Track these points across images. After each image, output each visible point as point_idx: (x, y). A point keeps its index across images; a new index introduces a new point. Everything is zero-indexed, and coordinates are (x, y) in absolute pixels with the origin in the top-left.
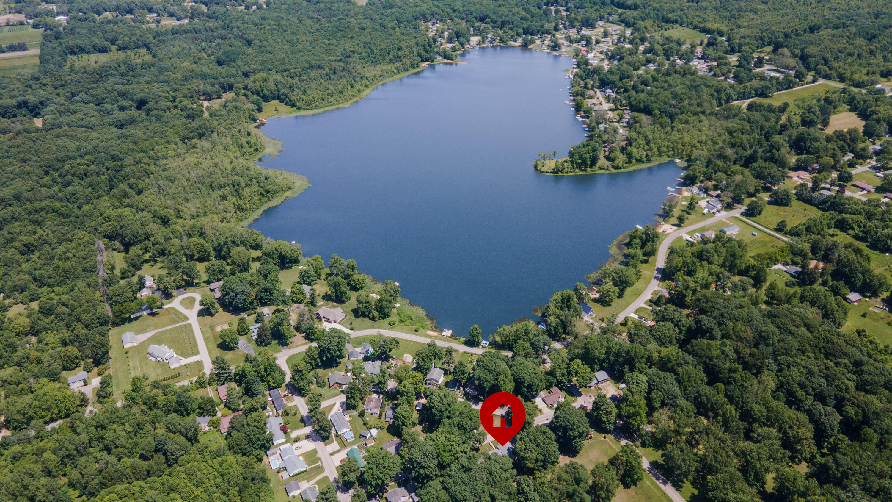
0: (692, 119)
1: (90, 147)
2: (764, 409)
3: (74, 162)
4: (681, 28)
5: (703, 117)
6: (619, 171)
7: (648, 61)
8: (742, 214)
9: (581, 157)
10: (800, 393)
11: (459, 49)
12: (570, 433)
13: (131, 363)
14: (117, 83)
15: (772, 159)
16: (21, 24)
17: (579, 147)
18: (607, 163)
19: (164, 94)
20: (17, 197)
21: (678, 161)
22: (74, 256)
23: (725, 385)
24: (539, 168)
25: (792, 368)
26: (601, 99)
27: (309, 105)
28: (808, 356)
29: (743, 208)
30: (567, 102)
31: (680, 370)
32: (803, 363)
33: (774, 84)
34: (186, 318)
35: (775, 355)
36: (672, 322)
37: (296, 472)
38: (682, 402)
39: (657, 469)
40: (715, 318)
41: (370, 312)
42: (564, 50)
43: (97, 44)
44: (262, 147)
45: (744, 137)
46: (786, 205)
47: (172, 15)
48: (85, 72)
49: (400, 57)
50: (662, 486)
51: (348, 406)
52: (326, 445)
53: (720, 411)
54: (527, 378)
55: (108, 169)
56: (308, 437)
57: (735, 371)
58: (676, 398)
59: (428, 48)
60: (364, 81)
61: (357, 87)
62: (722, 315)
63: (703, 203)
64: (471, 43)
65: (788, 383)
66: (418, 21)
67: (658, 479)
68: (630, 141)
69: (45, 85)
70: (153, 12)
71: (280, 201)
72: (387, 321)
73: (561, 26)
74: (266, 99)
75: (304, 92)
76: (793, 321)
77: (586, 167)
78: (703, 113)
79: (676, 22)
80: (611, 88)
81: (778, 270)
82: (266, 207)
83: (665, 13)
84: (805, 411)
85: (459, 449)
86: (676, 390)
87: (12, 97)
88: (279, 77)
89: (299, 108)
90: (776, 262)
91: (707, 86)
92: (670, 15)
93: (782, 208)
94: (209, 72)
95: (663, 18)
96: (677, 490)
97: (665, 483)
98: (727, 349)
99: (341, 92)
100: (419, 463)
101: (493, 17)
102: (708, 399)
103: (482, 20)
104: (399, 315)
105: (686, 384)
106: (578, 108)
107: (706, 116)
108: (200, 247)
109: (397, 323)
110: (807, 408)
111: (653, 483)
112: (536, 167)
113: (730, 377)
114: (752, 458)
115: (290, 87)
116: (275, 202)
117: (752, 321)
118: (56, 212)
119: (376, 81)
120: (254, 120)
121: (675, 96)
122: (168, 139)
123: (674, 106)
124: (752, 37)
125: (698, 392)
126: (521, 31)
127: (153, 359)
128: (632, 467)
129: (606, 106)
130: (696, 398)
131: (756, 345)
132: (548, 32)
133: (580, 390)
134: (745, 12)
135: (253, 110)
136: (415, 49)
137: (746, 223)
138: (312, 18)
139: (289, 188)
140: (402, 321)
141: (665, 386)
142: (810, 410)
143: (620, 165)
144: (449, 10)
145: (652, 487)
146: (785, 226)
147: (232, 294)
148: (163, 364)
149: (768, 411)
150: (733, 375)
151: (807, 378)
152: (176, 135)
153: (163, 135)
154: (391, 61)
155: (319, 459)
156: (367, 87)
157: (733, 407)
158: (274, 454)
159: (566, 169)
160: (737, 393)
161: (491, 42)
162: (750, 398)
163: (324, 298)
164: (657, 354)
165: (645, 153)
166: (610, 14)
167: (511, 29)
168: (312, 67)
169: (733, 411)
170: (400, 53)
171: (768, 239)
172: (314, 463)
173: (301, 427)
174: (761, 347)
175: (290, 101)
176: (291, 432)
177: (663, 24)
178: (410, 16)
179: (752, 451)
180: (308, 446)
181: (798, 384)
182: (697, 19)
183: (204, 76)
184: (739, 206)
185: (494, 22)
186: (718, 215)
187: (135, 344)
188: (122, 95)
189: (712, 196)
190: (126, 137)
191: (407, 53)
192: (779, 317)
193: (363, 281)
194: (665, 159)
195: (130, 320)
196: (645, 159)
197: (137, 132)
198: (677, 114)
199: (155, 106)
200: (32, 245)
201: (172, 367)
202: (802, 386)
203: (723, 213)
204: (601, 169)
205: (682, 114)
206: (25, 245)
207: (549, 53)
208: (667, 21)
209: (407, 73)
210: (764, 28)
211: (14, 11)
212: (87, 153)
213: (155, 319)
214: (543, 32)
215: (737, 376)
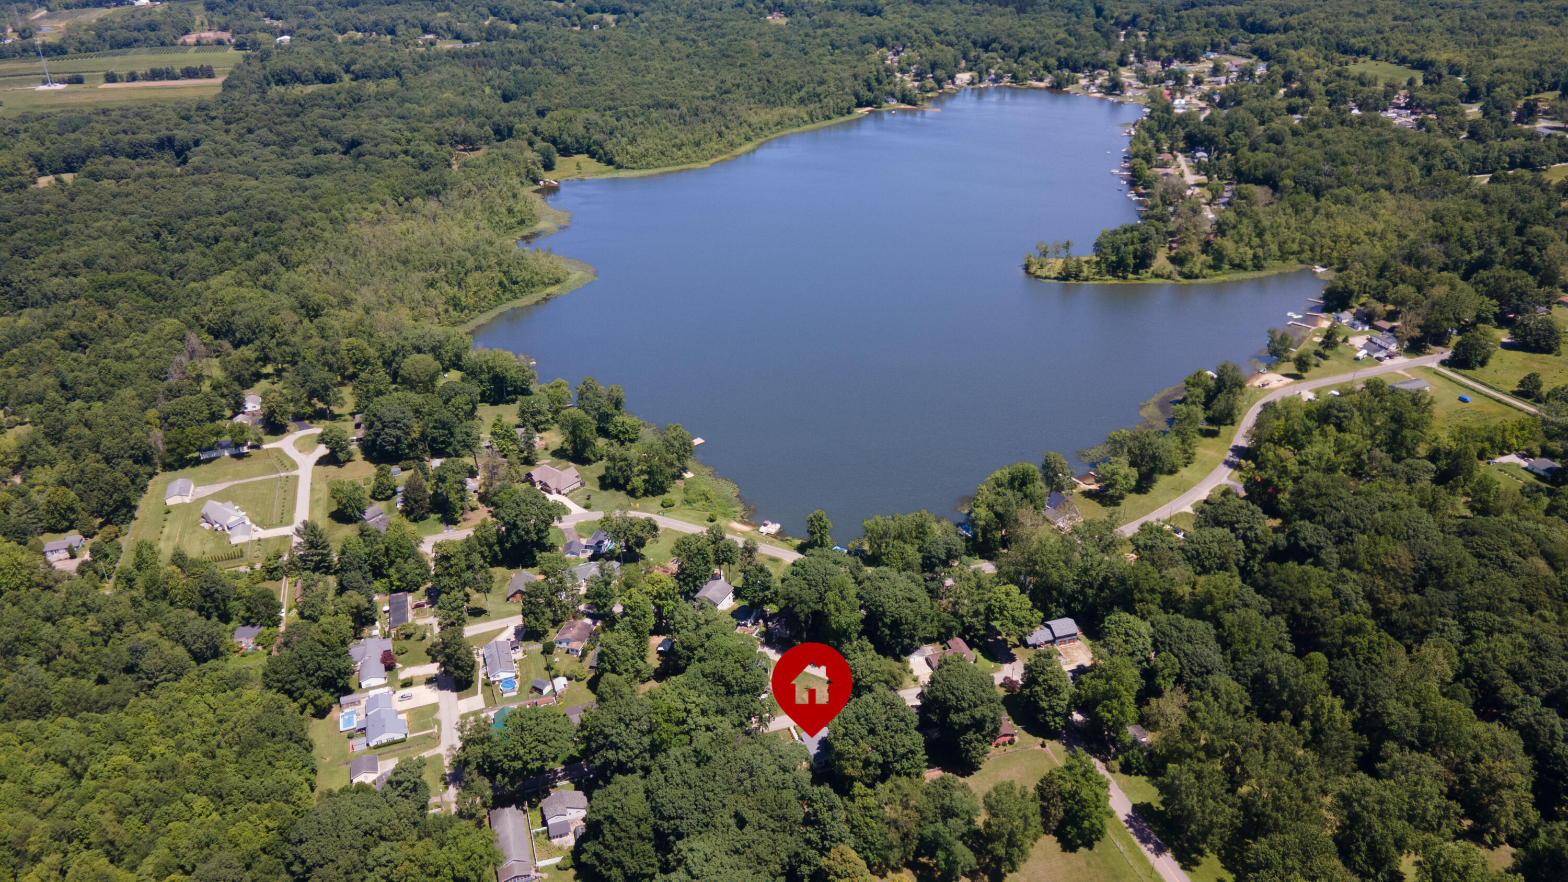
0: (1362, 198)
1: (238, 201)
2: (1413, 713)
3: (205, 221)
4: (1374, 63)
5: (1383, 193)
6: (1193, 281)
7: (1292, 110)
8: (1443, 363)
9: (1116, 250)
10: (1509, 689)
11: (932, 90)
12: (954, 717)
13: (166, 531)
14: (323, 117)
15: (1526, 265)
16: (220, 43)
17: (1115, 233)
18: (1170, 267)
19: (393, 135)
20: (88, 264)
21: (1319, 270)
22: (143, 354)
23: (1329, 656)
24: (1033, 269)
25: (1496, 635)
26: (1184, 166)
27: (636, 162)
28: (1541, 617)
29: (1447, 354)
30: (1116, 171)
31: (1228, 618)
32: (1526, 627)
33: (1554, 147)
34: (294, 466)
35: (1462, 609)
36: (1233, 530)
37: (384, 738)
38: (1222, 681)
39: (1145, 820)
40: (1330, 527)
41: (628, 480)
42: (1129, 94)
43: (319, 68)
44: (534, 219)
45: (1467, 225)
46: (1549, 350)
47: (458, 37)
48: (281, 101)
49: (819, 95)
50: (1151, 857)
51: (527, 634)
52: (459, 698)
53: (1308, 710)
54: (891, 606)
55: (256, 234)
56: (430, 681)
57: (1358, 630)
58: (1209, 672)
59: (875, 84)
60: (745, 129)
61: (730, 136)
62: (1347, 522)
63: (1358, 341)
64: (958, 82)
65: (1483, 665)
66: (868, 45)
67: (1145, 840)
68: (1221, 228)
69: (213, 118)
70: (429, 32)
71: (534, 300)
72: (659, 499)
73: (1132, 58)
74: (566, 152)
75: (633, 141)
76: (1514, 543)
77: (1125, 270)
78: (1389, 188)
79: (1364, 52)
80: (1207, 151)
81: (1509, 465)
82: (506, 307)
83: (1343, 37)
84: (1518, 727)
85: (702, 720)
86: (1212, 654)
87: (153, 132)
88: (594, 116)
89: (619, 167)
90: (1505, 449)
91: (1403, 143)
92: (1353, 41)
93: (1538, 356)
94: (482, 107)
95: (1338, 45)
96: (1184, 868)
97: (1159, 850)
98: (1347, 588)
99: (698, 144)
100: (606, 737)
101: (1005, 41)
102: (1283, 682)
103: (986, 47)
104: (686, 491)
105: (1239, 647)
106: (1135, 180)
107: (1394, 193)
108: (359, 355)
109: (677, 504)
110: (1522, 721)
111: (1132, 846)
112: (1027, 268)
113: (1345, 644)
114: (1364, 808)
115: (611, 133)
116: (525, 301)
117: (1416, 536)
118: (144, 289)
119: (767, 132)
120: (535, 181)
121: (1332, 158)
122: (372, 194)
123: (1329, 175)
124: (1518, 71)
125: (1261, 665)
126: (1053, 62)
127: (207, 526)
128: (1082, 802)
129: (1191, 178)
130: (1256, 679)
131: (1420, 587)
132: (1104, 66)
133: (1013, 651)
134: (1511, 35)
135: (534, 163)
136: (848, 83)
137: (1450, 379)
138: (685, 39)
139: (558, 281)
140: (688, 502)
141: (1188, 648)
142: (1530, 725)
143: (1196, 271)
144: (929, 31)
145: (1127, 855)
146: (1538, 386)
147: (378, 425)
148: (220, 534)
149: (1424, 719)
150: (1352, 639)
151: (1531, 659)
152: (386, 190)
153: (365, 188)
154: (802, 101)
155: (438, 722)
156: (748, 139)
157: (1338, 702)
158: (353, 703)
159: (1085, 274)
160: (1353, 673)
161: (994, 81)
162: (1384, 688)
163: (555, 454)
164: (1188, 589)
165: (1250, 252)
166: (1234, 41)
167: (1036, 59)
168: (658, 105)
169: (1338, 710)
170: (819, 90)
171: (1495, 408)
172: (426, 728)
173: (425, 662)
174: (1430, 591)
175: (606, 154)
176: (402, 669)
177: (1336, 55)
178: (856, 38)
179: (1365, 793)
180: (425, 695)
181: (1508, 671)
182: (1408, 46)
183: (470, 113)
184: (1440, 349)
185: (1006, 49)
186: (1388, 362)
187: (187, 500)
188: (325, 134)
189: (1381, 329)
190: (304, 189)
191: (833, 89)
192: (1481, 535)
193: (632, 427)
194: (1293, 265)
195: (197, 462)
196: (1249, 263)
197: (325, 182)
198: (1329, 187)
199: (373, 149)
200: (85, 336)
201: (234, 541)
202: (1517, 675)
203: (1401, 360)
204: (1157, 276)
205: (1339, 187)
206: (72, 336)
207: (1101, 99)
208: (1345, 50)
209: (828, 123)
210: (1546, 58)
211: (216, 27)
212: (229, 209)
213: (241, 465)
214: (1095, 66)
215: (1361, 642)
